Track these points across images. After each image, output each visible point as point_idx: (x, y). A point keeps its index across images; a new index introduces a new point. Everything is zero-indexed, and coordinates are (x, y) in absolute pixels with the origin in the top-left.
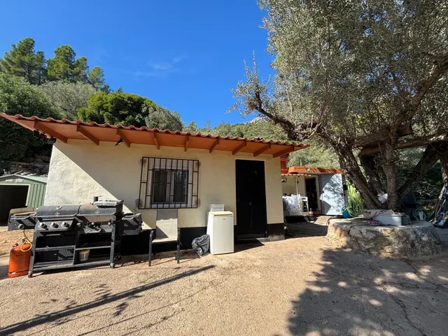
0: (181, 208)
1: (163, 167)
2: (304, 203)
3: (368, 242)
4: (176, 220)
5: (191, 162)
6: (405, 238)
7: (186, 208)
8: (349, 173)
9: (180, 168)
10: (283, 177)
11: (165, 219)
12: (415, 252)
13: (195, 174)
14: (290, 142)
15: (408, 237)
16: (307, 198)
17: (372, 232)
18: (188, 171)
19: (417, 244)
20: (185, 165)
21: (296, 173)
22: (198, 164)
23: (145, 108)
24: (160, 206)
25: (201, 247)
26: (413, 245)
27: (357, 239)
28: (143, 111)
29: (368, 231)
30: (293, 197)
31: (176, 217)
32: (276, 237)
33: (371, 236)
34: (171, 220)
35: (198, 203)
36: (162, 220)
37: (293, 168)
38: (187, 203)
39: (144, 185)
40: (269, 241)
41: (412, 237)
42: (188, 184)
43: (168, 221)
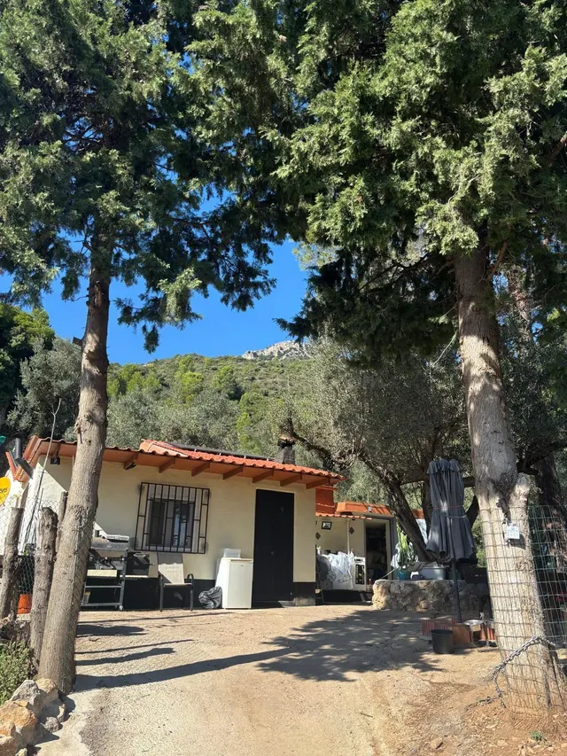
0: (184, 552)
1: (165, 497)
2: (360, 568)
3: (404, 598)
4: (182, 565)
5: (199, 491)
6: (440, 591)
7: (191, 553)
8: (399, 516)
9: (185, 499)
10: (325, 520)
11: (168, 563)
12: (450, 607)
13: (204, 508)
14: (325, 473)
15: (442, 589)
16: (364, 559)
17: (410, 585)
18: (195, 502)
19: (452, 599)
20: (192, 495)
21: (350, 513)
22: (209, 495)
23: (20, 337)
24: (160, 548)
25: (212, 600)
26: (447, 599)
27: (396, 595)
28: (14, 343)
29: (406, 585)
30: (341, 555)
31: (181, 561)
32: (304, 601)
33: (408, 590)
34: (175, 565)
35: (205, 547)
36: (164, 565)
37: (344, 503)
38: (191, 547)
39: (142, 519)
40: (294, 605)
41: (447, 590)
42: (193, 520)
43: (171, 566)
